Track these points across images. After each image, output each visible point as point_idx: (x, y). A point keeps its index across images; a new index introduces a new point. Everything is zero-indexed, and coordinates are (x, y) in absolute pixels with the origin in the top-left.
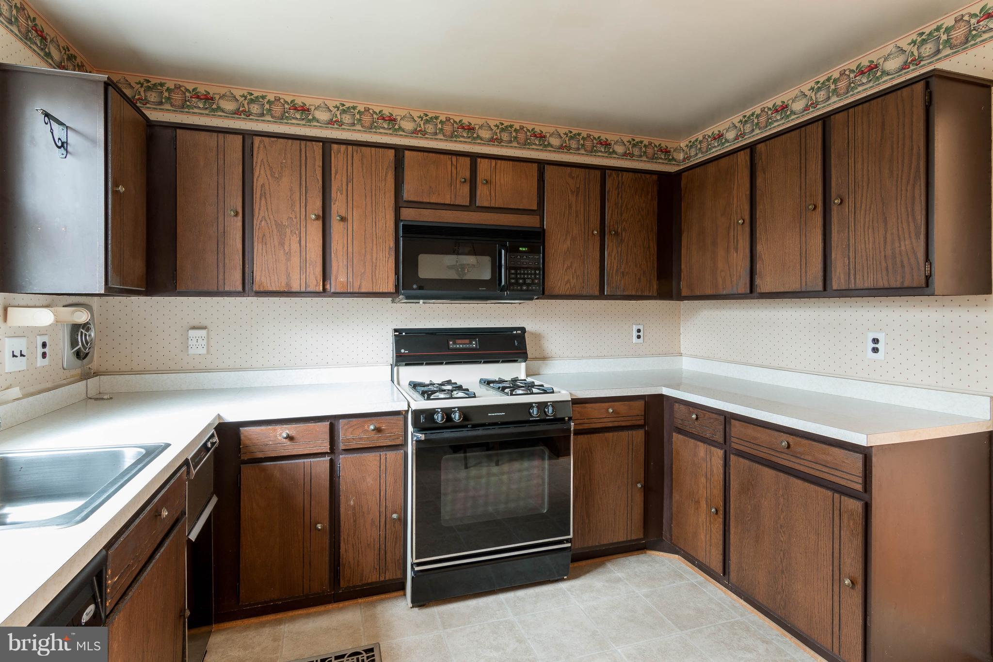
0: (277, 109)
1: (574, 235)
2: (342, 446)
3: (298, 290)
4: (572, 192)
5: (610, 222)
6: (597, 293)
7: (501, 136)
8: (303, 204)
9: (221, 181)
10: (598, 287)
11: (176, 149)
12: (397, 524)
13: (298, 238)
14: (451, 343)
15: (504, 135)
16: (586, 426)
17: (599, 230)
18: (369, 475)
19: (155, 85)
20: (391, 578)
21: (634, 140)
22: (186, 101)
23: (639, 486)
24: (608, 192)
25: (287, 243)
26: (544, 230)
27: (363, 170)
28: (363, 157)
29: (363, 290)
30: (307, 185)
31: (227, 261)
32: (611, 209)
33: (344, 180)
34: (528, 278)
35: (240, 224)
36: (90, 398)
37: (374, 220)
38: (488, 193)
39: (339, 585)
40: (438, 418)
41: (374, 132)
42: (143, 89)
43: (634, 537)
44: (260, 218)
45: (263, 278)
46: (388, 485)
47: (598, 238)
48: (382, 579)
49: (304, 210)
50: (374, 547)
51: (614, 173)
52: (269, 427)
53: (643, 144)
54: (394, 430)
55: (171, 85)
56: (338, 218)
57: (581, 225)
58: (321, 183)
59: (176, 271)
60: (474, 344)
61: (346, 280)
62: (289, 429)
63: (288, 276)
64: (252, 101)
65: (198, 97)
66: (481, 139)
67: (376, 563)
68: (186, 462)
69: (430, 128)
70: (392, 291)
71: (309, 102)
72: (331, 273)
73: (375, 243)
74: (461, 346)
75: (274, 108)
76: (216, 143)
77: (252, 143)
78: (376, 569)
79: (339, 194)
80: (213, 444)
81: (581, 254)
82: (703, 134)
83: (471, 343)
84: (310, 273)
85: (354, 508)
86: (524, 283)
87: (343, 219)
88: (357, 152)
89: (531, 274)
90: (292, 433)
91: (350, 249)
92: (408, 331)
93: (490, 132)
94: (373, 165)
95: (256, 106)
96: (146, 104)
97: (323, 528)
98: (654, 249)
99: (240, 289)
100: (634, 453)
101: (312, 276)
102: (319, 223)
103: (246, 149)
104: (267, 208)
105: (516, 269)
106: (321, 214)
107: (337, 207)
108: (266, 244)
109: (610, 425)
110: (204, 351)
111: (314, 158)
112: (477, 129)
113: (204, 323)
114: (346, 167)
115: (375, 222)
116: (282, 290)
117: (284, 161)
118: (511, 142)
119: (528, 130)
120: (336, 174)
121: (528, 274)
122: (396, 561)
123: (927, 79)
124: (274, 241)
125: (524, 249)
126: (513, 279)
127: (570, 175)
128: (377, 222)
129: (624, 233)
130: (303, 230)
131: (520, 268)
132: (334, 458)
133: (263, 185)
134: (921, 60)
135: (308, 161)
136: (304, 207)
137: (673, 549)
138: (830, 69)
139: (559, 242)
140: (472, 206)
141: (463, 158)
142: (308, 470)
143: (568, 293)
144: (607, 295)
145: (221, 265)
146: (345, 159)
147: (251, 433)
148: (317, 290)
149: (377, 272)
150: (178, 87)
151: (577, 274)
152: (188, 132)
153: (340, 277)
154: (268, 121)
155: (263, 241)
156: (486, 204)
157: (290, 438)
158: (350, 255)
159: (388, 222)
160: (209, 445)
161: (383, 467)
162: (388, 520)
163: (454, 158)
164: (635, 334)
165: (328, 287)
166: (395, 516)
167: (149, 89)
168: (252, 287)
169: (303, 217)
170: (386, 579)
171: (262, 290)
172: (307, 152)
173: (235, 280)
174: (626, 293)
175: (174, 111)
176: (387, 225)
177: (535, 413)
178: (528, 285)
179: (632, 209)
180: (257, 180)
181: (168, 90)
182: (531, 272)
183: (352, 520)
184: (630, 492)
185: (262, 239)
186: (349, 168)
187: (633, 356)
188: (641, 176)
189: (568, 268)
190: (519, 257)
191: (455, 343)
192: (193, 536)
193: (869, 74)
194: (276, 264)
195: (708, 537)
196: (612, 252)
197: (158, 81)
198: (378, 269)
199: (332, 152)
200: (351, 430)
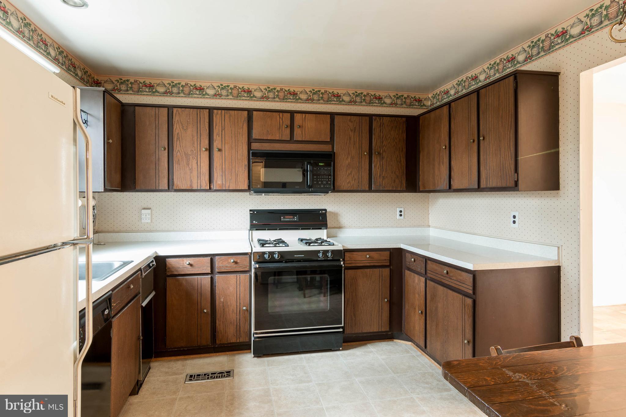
0: (187, 90)
1: (353, 155)
2: (217, 270)
3: (196, 189)
4: (351, 130)
5: (375, 147)
6: (367, 189)
7: (313, 97)
8: (199, 143)
9: (157, 132)
10: (368, 185)
11: (135, 116)
12: (246, 313)
13: (196, 161)
14: (282, 218)
15: (315, 97)
16: (353, 265)
17: (368, 152)
18: (231, 286)
19: (124, 81)
20: (243, 341)
21: (397, 95)
22: (140, 88)
23: (386, 300)
24: (374, 130)
25: (191, 164)
26: (334, 153)
27: (230, 123)
28: (230, 116)
29: (231, 188)
30: (201, 133)
31: (160, 174)
32: (375, 140)
33: (220, 129)
34: (324, 181)
35: (166, 154)
36: (95, 244)
37: (236, 150)
38: (301, 133)
39: (216, 343)
40: (266, 256)
41: (239, 99)
42: (119, 84)
43: (383, 330)
44: (177, 151)
45: (178, 182)
46: (241, 291)
47: (368, 157)
48: (238, 341)
49: (199, 146)
50: (234, 324)
51: (378, 118)
52: (180, 259)
53: (404, 97)
54: (244, 263)
55: (132, 80)
56: (217, 150)
57: (357, 149)
58: (208, 131)
59: (135, 179)
60: (296, 219)
61: (221, 183)
62: (190, 260)
63: (191, 181)
64: (173, 86)
65: (146, 86)
66: (301, 99)
67: (235, 332)
68: (140, 270)
69: (271, 95)
70: (246, 189)
71: (203, 85)
72: (213, 179)
73: (237, 162)
74: (288, 220)
75: (185, 89)
76: (154, 112)
77: (173, 112)
78: (235, 336)
79: (217, 137)
80: (153, 265)
81: (357, 166)
82: (440, 90)
83: (294, 218)
84: (202, 179)
85: (223, 303)
86: (322, 184)
87: (220, 150)
88: (227, 113)
89: (326, 178)
90: (192, 262)
91: (224, 166)
92: (258, 211)
93: (307, 95)
94: (236, 120)
95: (176, 89)
96: (120, 92)
97: (207, 311)
98: (404, 163)
99: (167, 188)
100: (383, 282)
101: (204, 181)
102: (207, 153)
103: (170, 115)
104: (180, 146)
105: (317, 175)
106: (208, 148)
107: (217, 144)
108: (180, 164)
109: (368, 264)
110: (149, 221)
111: (204, 118)
112: (298, 94)
113: (149, 207)
114: (221, 122)
115: (237, 151)
116: (188, 188)
117: (189, 120)
118: (319, 100)
119: (330, 93)
120: (216, 126)
121: (324, 178)
122: (246, 332)
123: (516, 75)
124: (184, 163)
125: (322, 164)
126: (315, 181)
127: (350, 121)
128: (238, 151)
129: (384, 153)
130: (199, 156)
131: (319, 175)
132: (213, 276)
133: (178, 134)
134: (532, 57)
135: (201, 119)
136: (199, 144)
137: (408, 339)
138: (495, 57)
139: (344, 160)
140: (292, 140)
141: (286, 114)
142: (199, 281)
143: (349, 189)
144: (374, 190)
145: (157, 176)
146: (221, 118)
147: (171, 262)
148: (206, 189)
149: (238, 178)
150: (136, 81)
151: (355, 178)
152: (141, 108)
153: (218, 181)
154: (182, 96)
155: (178, 163)
156: (300, 139)
157: (191, 265)
158: (224, 169)
159: (244, 151)
160: (151, 265)
161: (238, 282)
162: (241, 310)
163: (281, 114)
164: (398, 213)
165: (212, 187)
166: (244, 308)
167: (122, 83)
168: (173, 187)
169: (199, 149)
170: (240, 341)
171: (178, 188)
172: (201, 115)
173: (164, 184)
174: (386, 189)
175: (134, 94)
176: (244, 153)
177: (321, 256)
178: (324, 185)
179: (389, 139)
180: (175, 131)
181: (131, 83)
182: (326, 177)
183: (222, 309)
184: (380, 303)
185: (178, 162)
186: (223, 122)
187: (397, 227)
188: (395, 119)
189: (349, 174)
190: (319, 169)
191: (284, 218)
192: (144, 304)
193: (512, 62)
194: (185, 175)
195: (419, 328)
196: (377, 165)
197: (126, 79)
198: (239, 177)
199: (214, 114)
200: (221, 262)
